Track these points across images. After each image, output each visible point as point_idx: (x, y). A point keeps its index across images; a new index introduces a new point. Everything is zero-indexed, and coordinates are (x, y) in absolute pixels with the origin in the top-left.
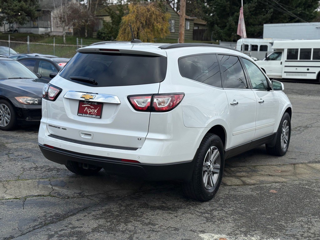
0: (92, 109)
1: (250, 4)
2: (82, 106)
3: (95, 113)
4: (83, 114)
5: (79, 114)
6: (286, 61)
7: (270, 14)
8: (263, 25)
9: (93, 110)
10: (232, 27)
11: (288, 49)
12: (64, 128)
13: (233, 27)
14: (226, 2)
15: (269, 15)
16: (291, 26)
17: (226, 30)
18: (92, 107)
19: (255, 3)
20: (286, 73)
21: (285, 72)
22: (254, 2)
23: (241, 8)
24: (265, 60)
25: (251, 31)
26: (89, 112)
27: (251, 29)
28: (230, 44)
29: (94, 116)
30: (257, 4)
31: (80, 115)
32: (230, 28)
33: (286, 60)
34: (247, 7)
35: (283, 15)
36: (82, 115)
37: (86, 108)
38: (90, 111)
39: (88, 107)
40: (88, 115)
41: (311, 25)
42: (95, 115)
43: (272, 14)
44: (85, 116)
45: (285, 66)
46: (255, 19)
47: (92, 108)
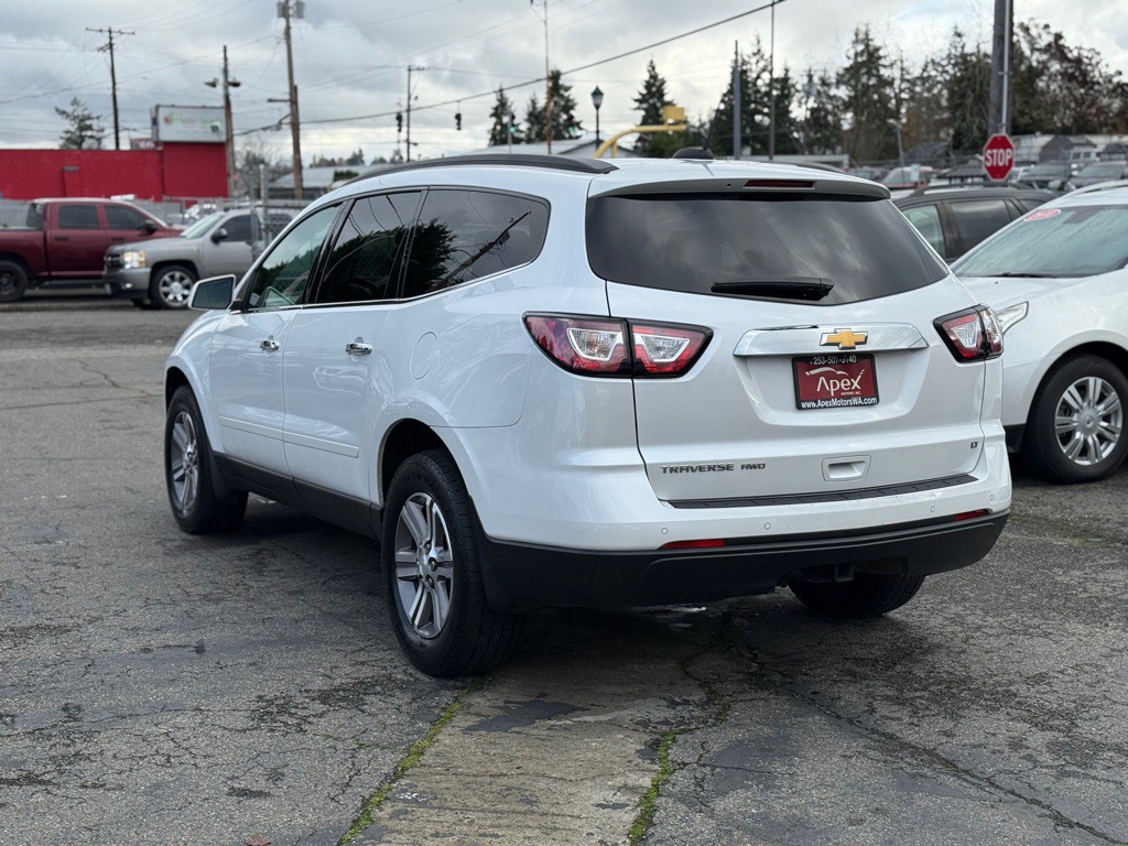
0: (840, 378)
2: (807, 373)
3: (856, 389)
4: (816, 402)
5: (804, 405)
9: (845, 382)
12: (756, 463)
18: (839, 373)
26: (832, 390)
29: (855, 401)
31: (809, 405)
36: (814, 405)
37: (822, 378)
38: (835, 387)
39: (829, 376)
40: (835, 402)
42: (855, 396)
44: (825, 407)
47: (842, 377)
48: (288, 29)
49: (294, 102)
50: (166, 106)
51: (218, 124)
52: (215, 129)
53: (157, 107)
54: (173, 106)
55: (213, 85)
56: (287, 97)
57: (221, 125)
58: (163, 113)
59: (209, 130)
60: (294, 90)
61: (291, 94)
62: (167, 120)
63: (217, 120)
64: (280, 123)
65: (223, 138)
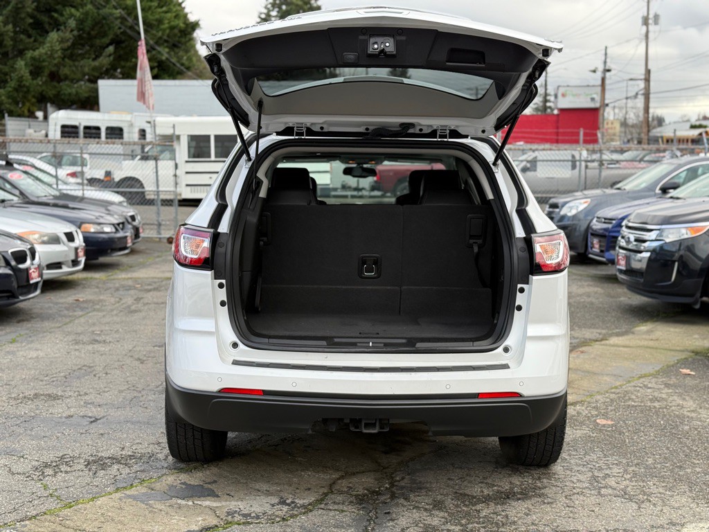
1: (60, 32)
6: (187, 162)
7: (107, 59)
8: (96, 82)
10: (24, 82)
11: (188, 136)
13: (27, 84)
14: (4, 26)
15: (104, 61)
16: (160, 86)
17: (10, 89)
19: (72, 31)
20: (189, 188)
21: (187, 185)
22: (69, 30)
23: (139, 43)
24: (140, 159)
25: (70, 94)
27: (69, 91)
28: (27, 123)
30: (75, 33)
32: (19, 86)
33: (187, 159)
34: (55, 40)
35: (131, 62)
41: (203, 86)
43: (112, 58)
45: (187, 173)
46: (74, 69)
48: (647, 32)
49: (647, 80)
50: (564, 86)
51: (594, 96)
52: (593, 99)
53: (559, 87)
54: (568, 86)
55: (594, 71)
56: (643, 77)
57: (598, 98)
58: (561, 91)
59: (589, 100)
60: (648, 72)
61: (645, 75)
62: (563, 95)
63: (595, 93)
64: (637, 94)
65: (597, 105)
